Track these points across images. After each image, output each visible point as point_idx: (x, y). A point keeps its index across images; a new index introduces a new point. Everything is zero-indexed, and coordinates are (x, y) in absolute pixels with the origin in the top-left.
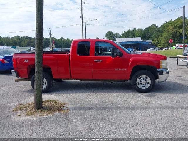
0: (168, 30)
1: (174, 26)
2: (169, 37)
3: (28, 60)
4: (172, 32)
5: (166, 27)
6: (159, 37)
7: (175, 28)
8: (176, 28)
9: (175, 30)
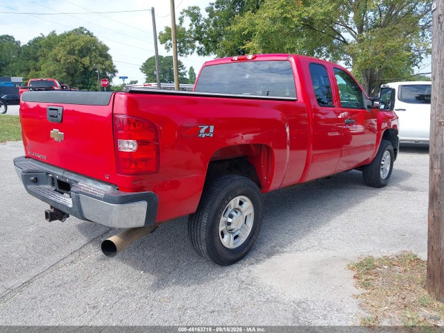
0: (56, 55)
1: (68, 48)
2: (60, 73)
3: (212, 128)
4: (65, 60)
5: (45, 47)
6: (29, 70)
7: (71, 52)
8: (74, 54)
9: (72, 58)
